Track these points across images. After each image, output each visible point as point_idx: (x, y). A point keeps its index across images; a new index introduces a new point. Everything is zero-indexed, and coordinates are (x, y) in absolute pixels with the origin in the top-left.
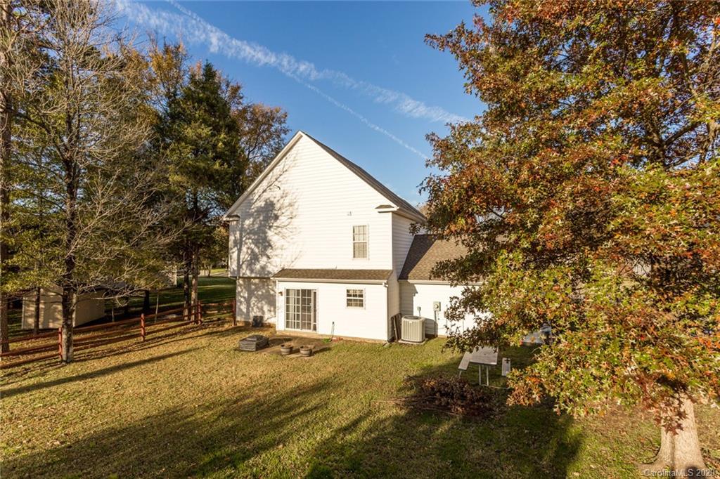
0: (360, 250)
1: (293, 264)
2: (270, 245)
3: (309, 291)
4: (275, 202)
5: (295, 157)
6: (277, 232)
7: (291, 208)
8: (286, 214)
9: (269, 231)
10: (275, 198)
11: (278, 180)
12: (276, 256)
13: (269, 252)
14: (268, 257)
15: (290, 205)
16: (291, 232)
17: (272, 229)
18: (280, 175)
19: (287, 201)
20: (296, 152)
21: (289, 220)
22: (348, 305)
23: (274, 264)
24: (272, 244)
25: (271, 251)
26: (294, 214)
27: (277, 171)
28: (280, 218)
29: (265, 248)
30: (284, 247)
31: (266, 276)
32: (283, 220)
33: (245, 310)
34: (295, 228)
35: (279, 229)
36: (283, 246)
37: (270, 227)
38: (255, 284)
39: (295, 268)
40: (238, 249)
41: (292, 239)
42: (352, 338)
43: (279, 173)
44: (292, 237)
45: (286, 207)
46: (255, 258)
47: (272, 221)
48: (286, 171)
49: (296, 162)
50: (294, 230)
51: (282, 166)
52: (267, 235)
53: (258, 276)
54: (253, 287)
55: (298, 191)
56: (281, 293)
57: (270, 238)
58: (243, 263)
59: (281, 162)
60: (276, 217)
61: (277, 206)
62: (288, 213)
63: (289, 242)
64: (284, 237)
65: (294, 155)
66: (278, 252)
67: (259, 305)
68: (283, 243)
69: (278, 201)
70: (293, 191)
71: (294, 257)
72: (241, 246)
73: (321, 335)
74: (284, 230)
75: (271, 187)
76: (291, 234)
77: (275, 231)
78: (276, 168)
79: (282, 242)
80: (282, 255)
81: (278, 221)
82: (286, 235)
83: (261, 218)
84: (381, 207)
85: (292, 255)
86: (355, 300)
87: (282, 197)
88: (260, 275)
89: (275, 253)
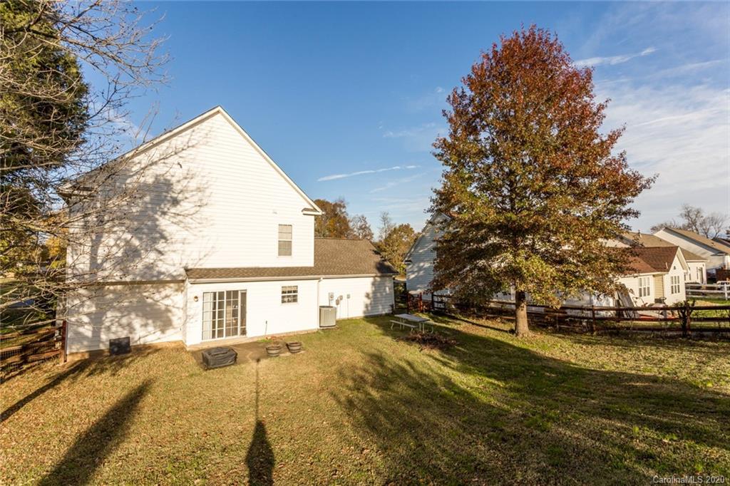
0: (285, 248)
1: (201, 262)
2: (163, 237)
3: (236, 293)
4: (174, 180)
5: (207, 134)
6: (175, 220)
7: (199, 194)
8: (191, 200)
9: (160, 219)
10: (173, 176)
11: (180, 155)
12: (174, 251)
13: (161, 245)
14: (160, 253)
15: (199, 190)
16: (199, 223)
17: (167, 217)
18: (183, 149)
19: (193, 184)
20: (209, 129)
21: (198, 208)
22: (283, 302)
23: (171, 262)
24: (166, 234)
25: (165, 245)
26: (204, 202)
27: (178, 142)
28: (182, 203)
29: (155, 241)
30: (187, 241)
31: (155, 279)
32: (185, 206)
33: (89, 334)
34: (207, 219)
35: (180, 218)
36: (185, 239)
37: (164, 213)
38: (114, 292)
39: (203, 267)
40: (92, 240)
41: (200, 231)
42: (287, 333)
43: (182, 146)
44: (200, 229)
45: (192, 191)
46: (132, 253)
47: (168, 206)
48: (193, 146)
49: (209, 140)
50: (204, 222)
51: (187, 140)
52: (158, 223)
53: (138, 279)
54: (111, 296)
55: (210, 175)
56: (196, 297)
57: (163, 228)
58: (105, 260)
59: (184, 134)
60: (175, 202)
61: (177, 187)
62: (196, 198)
63: (195, 235)
64: (186, 228)
65: (205, 132)
66: (178, 246)
67: (124, 321)
68: (185, 236)
69: (179, 181)
70: (202, 174)
71: (203, 254)
72: (99, 236)
73: (252, 338)
74: (188, 220)
75: (166, 161)
76: (198, 225)
77: (172, 220)
78: (175, 138)
79: (185, 234)
80: (183, 251)
81: (178, 206)
82: (193, 226)
83: (147, 199)
84: (305, 209)
85: (200, 252)
86: (290, 296)
87: (186, 178)
88: (142, 277)
89: (171, 247)
